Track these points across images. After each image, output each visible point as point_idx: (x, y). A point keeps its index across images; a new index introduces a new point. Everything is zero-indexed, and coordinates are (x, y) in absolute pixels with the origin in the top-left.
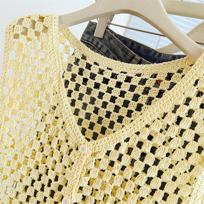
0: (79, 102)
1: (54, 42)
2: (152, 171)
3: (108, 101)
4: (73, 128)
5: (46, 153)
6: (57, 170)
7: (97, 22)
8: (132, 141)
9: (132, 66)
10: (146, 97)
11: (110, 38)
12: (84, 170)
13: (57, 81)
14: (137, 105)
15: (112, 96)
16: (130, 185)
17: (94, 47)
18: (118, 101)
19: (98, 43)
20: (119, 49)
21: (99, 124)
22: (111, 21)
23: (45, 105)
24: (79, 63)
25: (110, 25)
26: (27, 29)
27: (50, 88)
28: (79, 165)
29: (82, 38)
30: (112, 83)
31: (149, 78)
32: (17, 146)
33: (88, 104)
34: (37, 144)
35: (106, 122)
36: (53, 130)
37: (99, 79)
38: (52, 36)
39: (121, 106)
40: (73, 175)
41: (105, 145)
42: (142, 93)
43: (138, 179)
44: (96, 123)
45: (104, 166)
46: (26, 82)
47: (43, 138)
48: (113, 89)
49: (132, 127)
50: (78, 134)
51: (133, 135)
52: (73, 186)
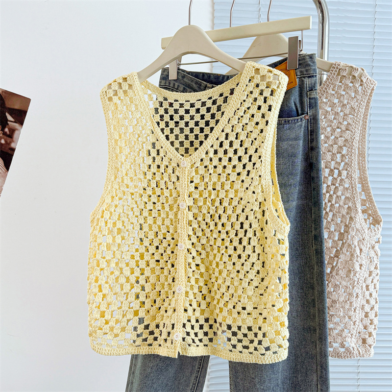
0: (172, 136)
7: (168, 67)
8: (215, 145)
11: (184, 77)
12: (189, 179)
15: (195, 122)
16: (223, 177)
17: (172, 89)
18: (201, 124)
19: (174, 85)
21: (192, 147)
22: (180, 62)
25: (181, 65)
26: (117, 91)
28: (184, 177)
30: (193, 111)
33: (179, 134)
35: (197, 143)
36: (159, 160)
37: (182, 112)
38: (137, 90)
40: (182, 185)
42: (216, 111)
43: (227, 169)
48: (194, 115)
49: (213, 136)
51: (215, 141)
52: (184, 194)
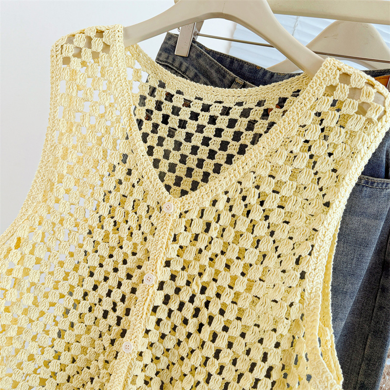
0: (158, 149)
1: (119, 65)
2: (260, 228)
3: (199, 144)
4: (152, 182)
5: (118, 219)
6: (135, 240)
7: (178, 33)
8: (232, 192)
9: (230, 92)
10: (251, 134)
11: (199, 55)
12: (171, 235)
13: (127, 119)
14: (239, 147)
15: (204, 137)
16: (232, 249)
17: (176, 70)
18: (212, 143)
19: (181, 64)
20: (213, 71)
21: (188, 178)
22: (199, 31)
23: (113, 154)
24: (155, 94)
25: (199, 36)
26: (81, 49)
27: (118, 129)
28: (163, 229)
29: (158, 59)
30: (203, 119)
31: (254, 107)
32: (77, 213)
33: (172, 150)
34: (105, 207)
35: (198, 174)
36: (126, 187)
37: (185, 114)
38: (116, 56)
39: (217, 150)
40: (157, 243)
41: (197, 200)
42: (245, 129)
43: (243, 240)
44: (183, 176)
45: (197, 229)
46: (84, 123)
47: (113, 198)
48: (205, 126)
49: (232, 174)
50: (160, 189)
51: (234, 184)
52: (157, 258)
